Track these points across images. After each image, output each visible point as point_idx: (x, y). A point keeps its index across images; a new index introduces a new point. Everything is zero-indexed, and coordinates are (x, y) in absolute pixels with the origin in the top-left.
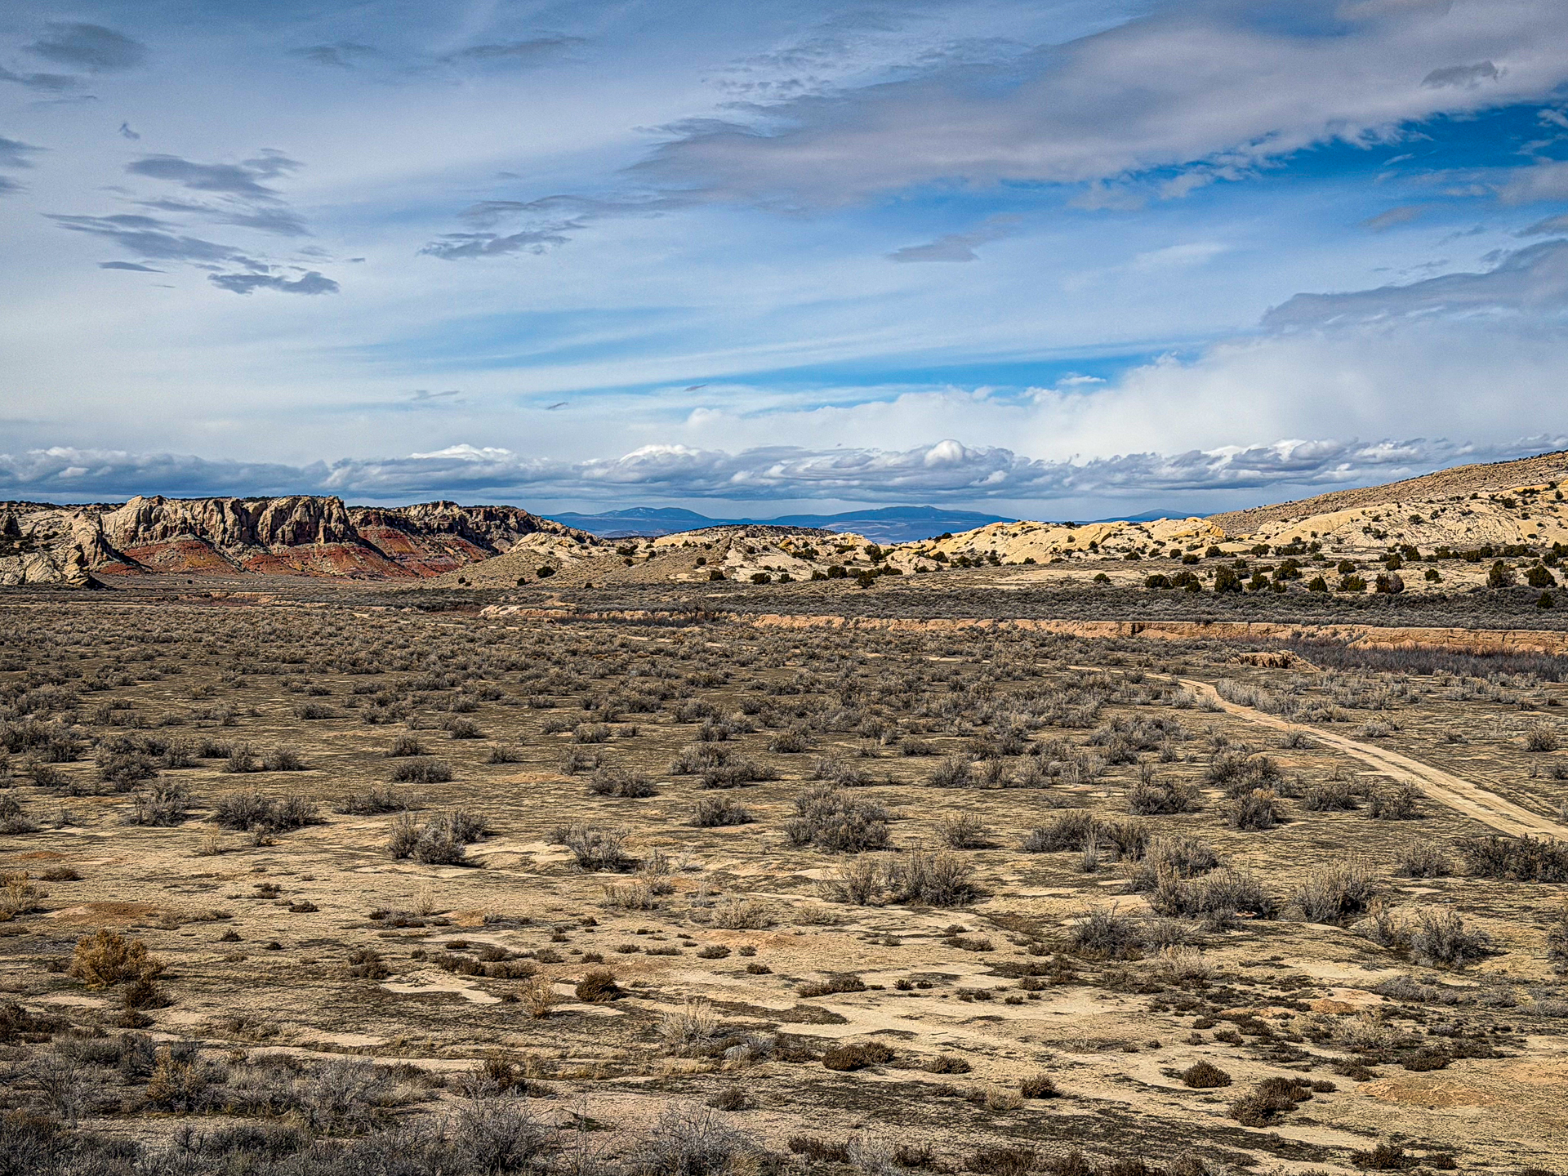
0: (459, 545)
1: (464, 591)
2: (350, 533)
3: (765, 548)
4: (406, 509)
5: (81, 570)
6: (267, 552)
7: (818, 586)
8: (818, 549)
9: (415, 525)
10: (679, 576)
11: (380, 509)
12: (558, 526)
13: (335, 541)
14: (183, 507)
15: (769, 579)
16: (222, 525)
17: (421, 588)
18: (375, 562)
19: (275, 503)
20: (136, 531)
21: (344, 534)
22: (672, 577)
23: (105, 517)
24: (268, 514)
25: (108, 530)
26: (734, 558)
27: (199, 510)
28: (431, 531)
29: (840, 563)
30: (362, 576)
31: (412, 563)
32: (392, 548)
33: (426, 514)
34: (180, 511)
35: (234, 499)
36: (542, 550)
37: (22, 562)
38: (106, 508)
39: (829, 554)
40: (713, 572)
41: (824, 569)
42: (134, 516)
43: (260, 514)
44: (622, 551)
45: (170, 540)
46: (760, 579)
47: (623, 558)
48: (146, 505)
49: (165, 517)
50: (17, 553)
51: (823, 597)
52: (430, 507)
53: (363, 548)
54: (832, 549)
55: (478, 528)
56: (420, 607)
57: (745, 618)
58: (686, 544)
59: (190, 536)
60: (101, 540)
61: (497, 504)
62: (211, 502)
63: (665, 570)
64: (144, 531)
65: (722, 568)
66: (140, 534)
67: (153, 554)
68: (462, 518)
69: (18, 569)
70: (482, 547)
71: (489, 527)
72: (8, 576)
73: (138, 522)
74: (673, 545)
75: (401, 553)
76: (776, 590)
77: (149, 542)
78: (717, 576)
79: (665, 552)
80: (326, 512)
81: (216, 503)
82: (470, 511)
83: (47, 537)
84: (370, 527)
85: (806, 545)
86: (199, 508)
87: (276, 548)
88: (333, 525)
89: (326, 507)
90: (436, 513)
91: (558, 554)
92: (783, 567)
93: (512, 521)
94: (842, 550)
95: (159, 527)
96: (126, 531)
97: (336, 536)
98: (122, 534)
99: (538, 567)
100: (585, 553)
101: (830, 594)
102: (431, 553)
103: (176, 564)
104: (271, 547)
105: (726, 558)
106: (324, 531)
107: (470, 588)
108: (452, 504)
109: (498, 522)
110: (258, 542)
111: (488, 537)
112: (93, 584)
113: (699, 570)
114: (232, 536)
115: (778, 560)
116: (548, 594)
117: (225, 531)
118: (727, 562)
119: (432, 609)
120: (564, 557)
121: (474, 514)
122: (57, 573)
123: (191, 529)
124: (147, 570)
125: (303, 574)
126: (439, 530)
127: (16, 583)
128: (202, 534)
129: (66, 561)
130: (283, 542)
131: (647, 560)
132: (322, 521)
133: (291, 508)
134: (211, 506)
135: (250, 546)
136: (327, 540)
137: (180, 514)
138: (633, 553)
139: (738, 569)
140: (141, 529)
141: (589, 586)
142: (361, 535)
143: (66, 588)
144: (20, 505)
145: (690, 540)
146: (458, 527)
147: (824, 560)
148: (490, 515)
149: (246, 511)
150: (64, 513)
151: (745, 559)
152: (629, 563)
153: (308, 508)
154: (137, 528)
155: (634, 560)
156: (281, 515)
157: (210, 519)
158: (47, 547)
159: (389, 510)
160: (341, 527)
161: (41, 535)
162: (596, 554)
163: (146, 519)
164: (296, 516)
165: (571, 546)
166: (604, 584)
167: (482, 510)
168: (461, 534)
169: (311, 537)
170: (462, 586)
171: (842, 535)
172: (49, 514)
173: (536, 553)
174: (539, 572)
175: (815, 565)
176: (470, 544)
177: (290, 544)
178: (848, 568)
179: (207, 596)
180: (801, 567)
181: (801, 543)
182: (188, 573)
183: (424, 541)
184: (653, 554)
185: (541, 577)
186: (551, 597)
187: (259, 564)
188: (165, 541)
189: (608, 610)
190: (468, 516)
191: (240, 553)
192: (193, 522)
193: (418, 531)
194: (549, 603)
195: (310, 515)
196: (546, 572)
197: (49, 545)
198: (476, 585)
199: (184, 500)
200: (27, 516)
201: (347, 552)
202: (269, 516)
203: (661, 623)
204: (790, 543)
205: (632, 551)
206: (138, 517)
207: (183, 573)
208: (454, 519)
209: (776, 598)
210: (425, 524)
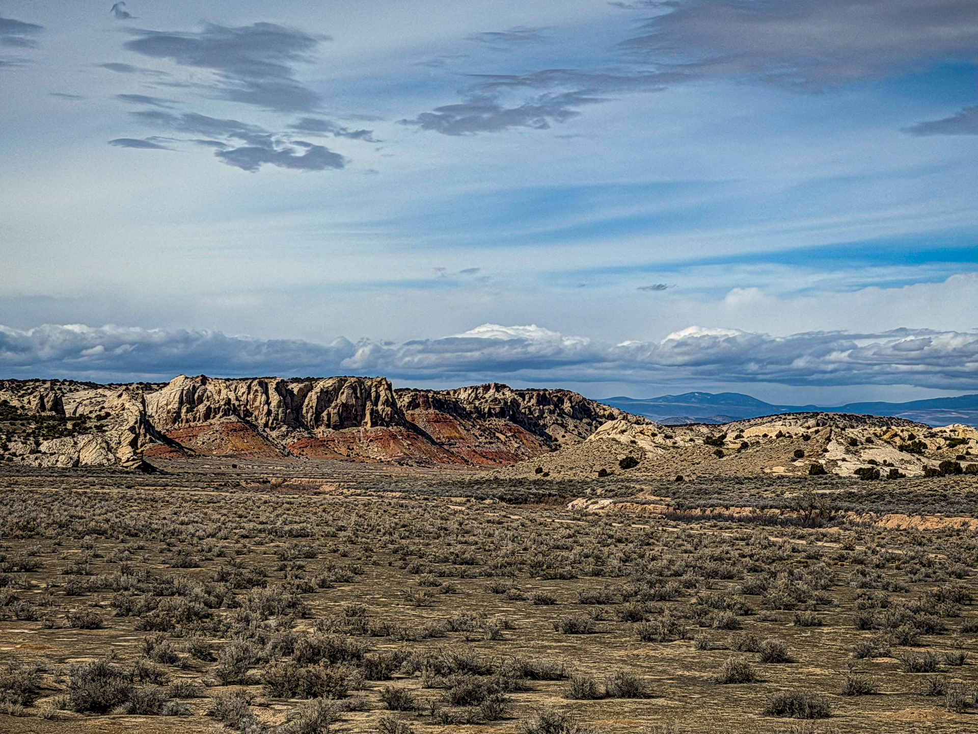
0: (510, 430)
1: (544, 483)
2: (397, 417)
3: (869, 440)
4: (455, 392)
5: (135, 453)
6: (312, 437)
7: (934, 483)
8: (927, 441)
9: (465, 409)
10: (775, 469)
11: (429, 391)
12: (616, 412)
13: (382, 425)
14: (227, 387)
15: (878, 473)
16: (266, 407)
17: (496, 478)
18: (423, 447)
19: (320, 385)
20: (178, 413)
21: (392, 418)
22: (767, 471)
23: (148, 397)
24: (313, 396)
25: (150, 410)
26: (835, 450)
27: (242, 390)
28: (481, 415)
29: (953, 458)
30: (410, 462)
31: (462, 449)
32: (441, 433)
33: (476, 398)
34: (224, 392)
35: (279, 380)
36: (624, 438)
37: (76, 443)
38: (148, 387)
39: (939, 448)
40: (813, 466)
41: (936, 464)
42: (178, 396)
43: (305, 396)
44: (709, 441)
45: (212, 421)
46: (868, 474)
47: (713, 449)
48: (189, 384)
49: (208, 398)
50: (70, 434)
51: (945, 496)
52: (480, 390)
53: (411, 432)
54: (942, 442)
55: (531, 413)
56: (502, 499)
57: (866, 518)
58: (780, 435)
59: (233, 418)
60: (144, 420)
61: (551, 387)
62: (255, 382)
63: (760, 464)
64: (187, 412)
65: (822, 462)
66: (183, 415)
67: (196, 436)
68: (514, 401)
69: (73, 451)
70: (534, 433)
71: (542, 412)
72: (62, 458)
73: (181, 403)
74: (765, 436)
75: (450, 438)
76: (890, 487)
77: (192, 424)
78: (817, 470)
79: (758, 442)
80: (373, 394)
81: (260, 383)
82: (522, 395)
83: (99, 418)
84: (417, 411)
85: (912, 437)
86: (243, 388)
87: (321, 432)
88: (380, 407)
89: (373, 389)
90: (487, 396)
91: (641, 443)
92: (889, 461)
93: (567, 406)
94: (953, 443)
95: (202, 408)
96: (169, 412)
97: (383, 420)
98: (165, 415)
99: (621, 457)
100: (669, 442)
101: (951, 492)
102: (482, 439)
103: (219, 446)
104: (316, 431)
105: (826, 451)
106: (371, 414)
107: (548, 478)
108: (504, 386)
109: (552, 407)
110: (302, 425)
111: (541, 422)
112: (146, 468)
113: (797, 463)
114: (276, 419)
115: (883, 454)
116: (638, 487)
117: (269, 413)
118: (827, 455)
119: (518, 501)
120: (647, 447)
121: (527, 398)
122: (111, 456)
123: (235, 411)
124: (190, 452)
125: (349, 459)
126: (490, 414)
127: (70, 465)
128: (245, 416)
129: (119, 443)
130: (328, 426)
131: (739, 451)
132: (368, 403)
133: (337, 390)
134: (255, 386)
135: (294, 429)
136: (374, 424)
137: (224, 394)
138: (723, 444)
139: (840, 463)
140: (184, 410)
141: (679, 479)
142: (409, 418)
143: (121, 472)
144: (63, 383)
145: (784, 430)
146: (510, 411)
147: (933, 455)
148: (543, 399)
149: (291, 392)
150: (108, 393)
151: (848, 451)
152: (720, 454)
153: (354, 389)
154: (180, 409)
155: (725, 452)
156: (326, 397)
157: (254, 400)
158: (100, 428)
159: (438, 393)
160: (389, 410)
161: (93, 415)
162: (681, 443)
163: (190, 399)
164: (342, 398)
165: (654, 435)
166: (694, 477)
167: (535, 394)
168: (513, 419)
169: (357, 421)
170: (539, 476)
171: (951, 427)
172: (92, 393)
173: (618, 442)
174: (621, 463)
175: (924, 460)
176: (522, 429)
177: (335, 428)
178: (964, 465)
179: (264, 482)
180: (909, 462)
181: (906, 435)
182: (231, 456)
183: (474, 426)
184: (745, 446)
185: (623, 468)
186: (642, 490)
187: (302, 448)
188: (208, 423)
189: (712, 506)
190: (520, 400)
191: (284, 436)
192: (237, 403)
193: (467, 416)
194: (640, 497)
195: (357, 398)
196: (629, 463)
197: (103, 426)
198: (553, 475)
199: (228, 380)
200: (69, 395)
201: (394, 437)
202: (314, 397)
203: (772, 521)
204: (896, 435)
205: (719, 442)
206: (181, 398)
207: (226, 457)
208: (506, 403)
209: (892, 495)
210: (475, 407)
